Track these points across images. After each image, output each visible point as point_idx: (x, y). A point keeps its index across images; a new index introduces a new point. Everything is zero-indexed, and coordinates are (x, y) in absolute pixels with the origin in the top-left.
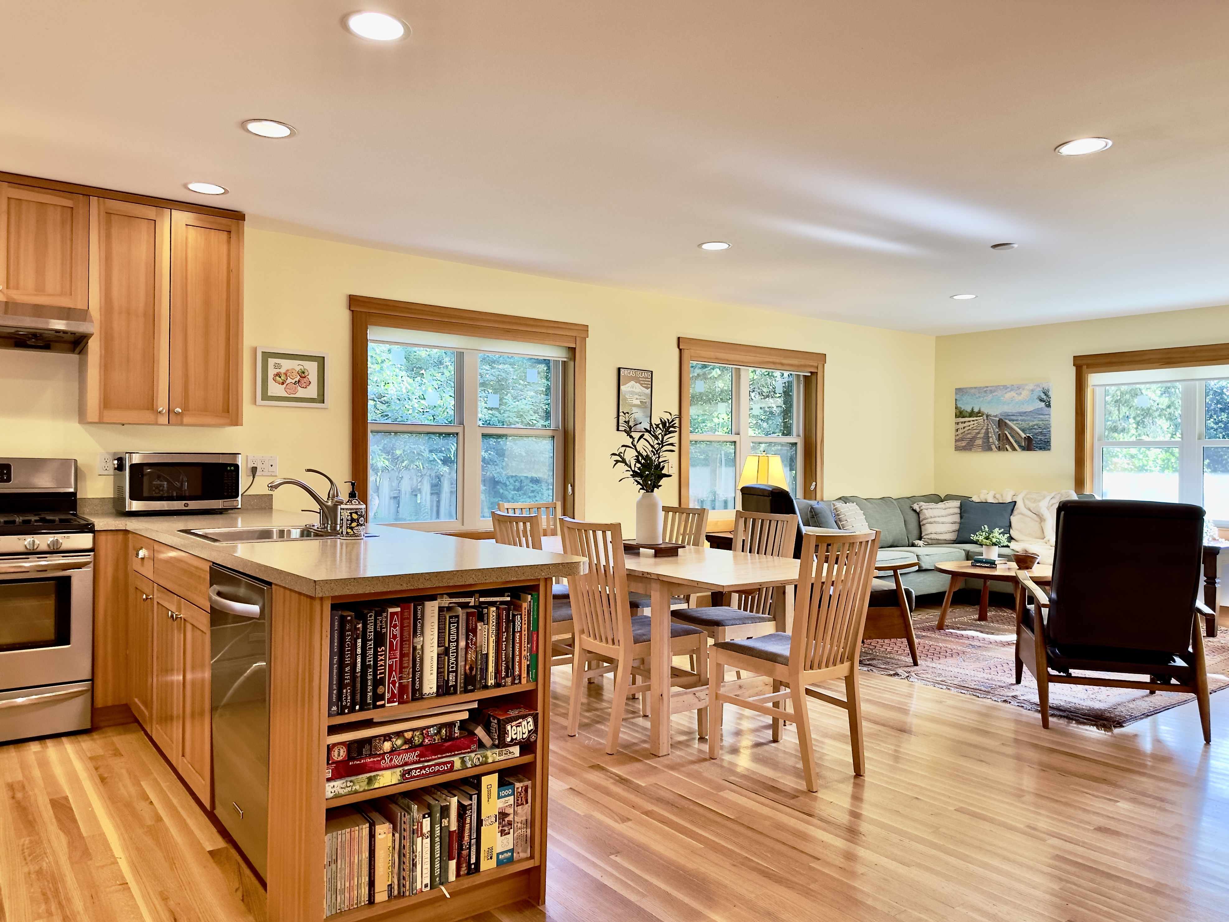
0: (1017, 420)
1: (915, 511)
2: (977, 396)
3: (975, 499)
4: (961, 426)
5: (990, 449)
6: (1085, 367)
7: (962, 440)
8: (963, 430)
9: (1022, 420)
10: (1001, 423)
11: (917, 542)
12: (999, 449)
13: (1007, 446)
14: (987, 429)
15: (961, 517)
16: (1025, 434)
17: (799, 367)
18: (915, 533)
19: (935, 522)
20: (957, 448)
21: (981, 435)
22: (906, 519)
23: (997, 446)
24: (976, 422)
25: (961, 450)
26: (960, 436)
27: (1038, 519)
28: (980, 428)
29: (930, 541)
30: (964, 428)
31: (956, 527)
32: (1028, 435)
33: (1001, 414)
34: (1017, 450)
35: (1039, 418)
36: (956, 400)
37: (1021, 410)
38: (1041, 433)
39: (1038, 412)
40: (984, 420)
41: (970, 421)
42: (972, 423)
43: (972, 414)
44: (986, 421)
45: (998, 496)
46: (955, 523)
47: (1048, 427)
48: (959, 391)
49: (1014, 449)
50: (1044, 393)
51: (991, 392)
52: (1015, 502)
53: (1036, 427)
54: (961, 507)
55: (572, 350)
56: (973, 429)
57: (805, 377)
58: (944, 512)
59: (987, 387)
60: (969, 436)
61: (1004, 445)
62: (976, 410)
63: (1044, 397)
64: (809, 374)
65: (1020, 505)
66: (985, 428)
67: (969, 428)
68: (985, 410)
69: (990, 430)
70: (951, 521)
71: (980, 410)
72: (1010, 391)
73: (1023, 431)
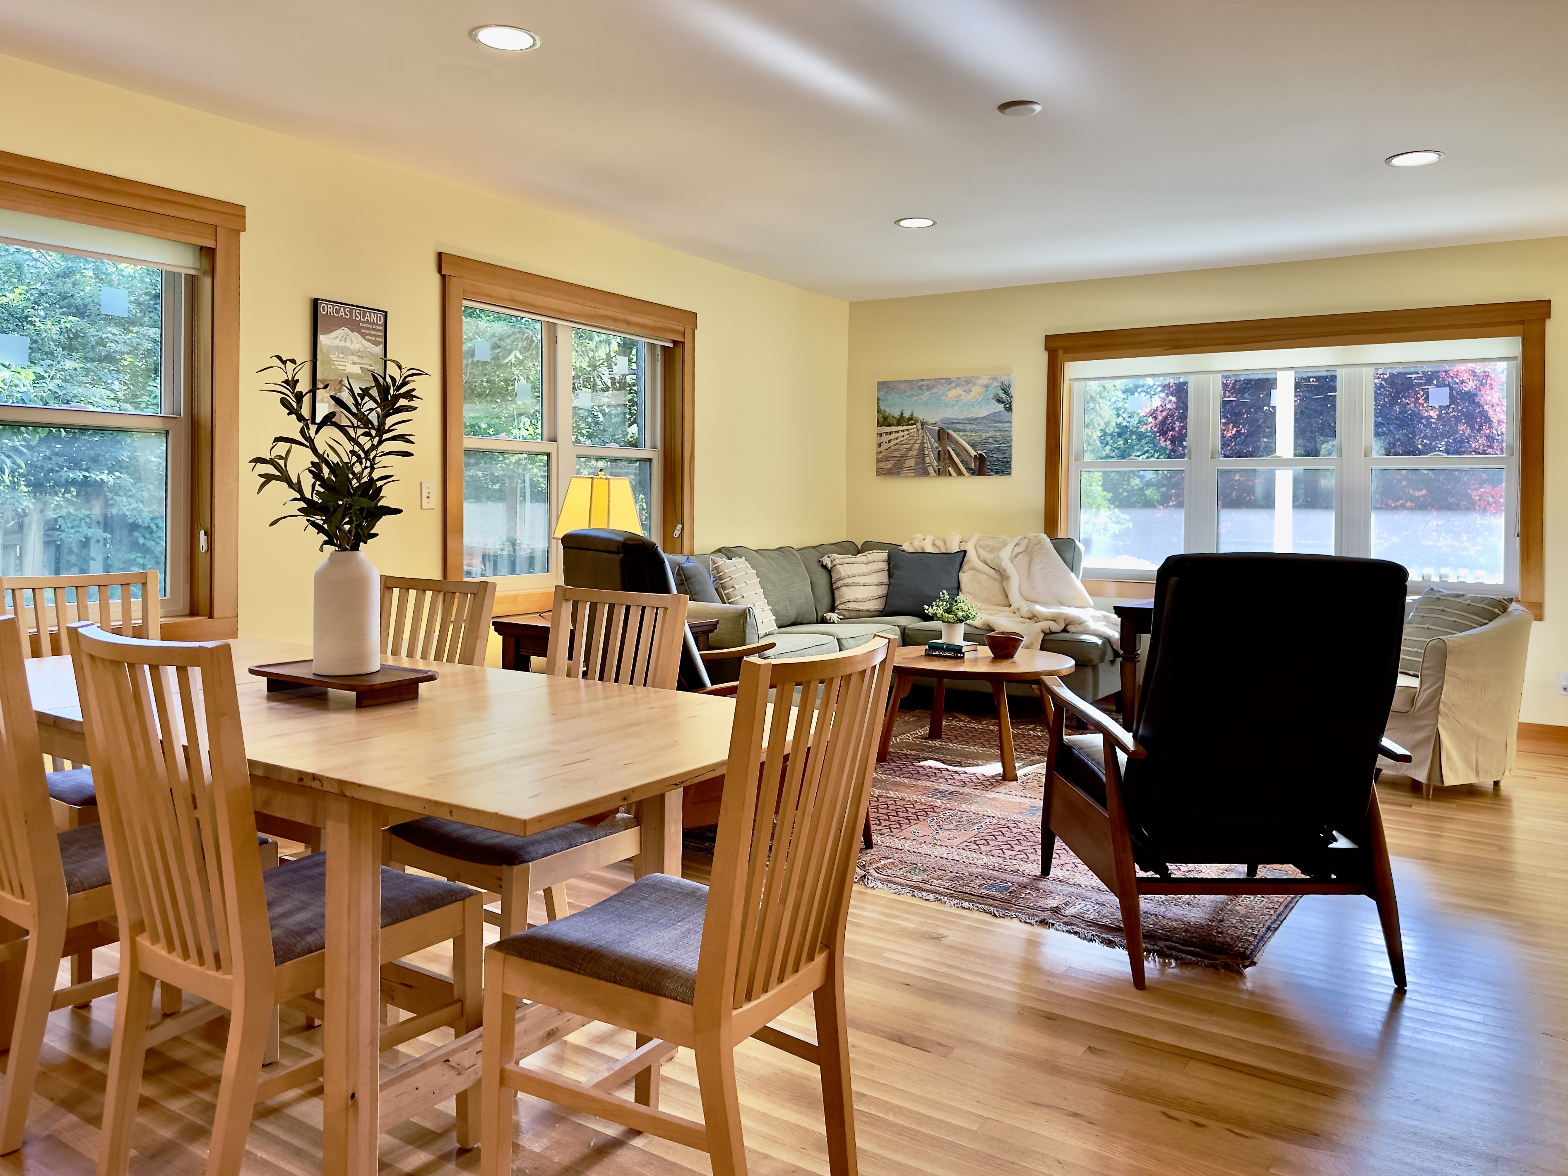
0: (964, 430)
1: (825, 567)
2: (908, 394)
3: (907, 547)
4: (886, 438)
5: (926, 473)
6: (1061, 352)
7: (887, 459)
8: (888, 445)
9: (971, 431)
10: (942, 435)
11: (829, 615)
12: (939, 473)
13: (950, 468)
14: (922, 443)
15: (890, 576)
16: (975, 451)
17: (655, 331)
18: (826, 601)
19: (855, 584)
20: (880, 472)
21: (914, 453)
22: (814, 580)
23: (937, 469)
24: (907, 433)
25: (885, 474)
26: (884, 454)
27: (997, 577)
28: (912, 442)
29: (846, 614)
30: (890, 441)
31: (883, 590)
32: (980, 452)
33: (942, 421)
34: (964, 475)
35: (996, 427)
36: (878, 399)
37: (970, 416)
38: (998, 448)
39: (994, 418)
40: (918, 430)
41: (897, 432)
42: (901, 434)
43: (900, 421)
44: (921, 431)
45: (939, 543)
46: (881, 584)
47: (1007, 441)
48: (883, 386)
49: (960, 473)
50: (1003, 390)
51: (929, 388)
52: (965, 552)
53: (990, 440)
54: (889, 561)
55: (208, 253)
56: (902, 443)
57: (664, 348)
58: (865, 569)
59: (923, 380)
60: (897, 454)
61: (945, 466)
62: (907, 415)
63: (1003, 396)
64: (671, 345)
65: (971, 555)
66: (919, 442)
67: (896, 442)
68: (920, 415)
69: (926, 445)
70: (876, 582)
71: (912, 415)
72: (955, 387)
73: (973, 446)
